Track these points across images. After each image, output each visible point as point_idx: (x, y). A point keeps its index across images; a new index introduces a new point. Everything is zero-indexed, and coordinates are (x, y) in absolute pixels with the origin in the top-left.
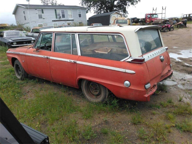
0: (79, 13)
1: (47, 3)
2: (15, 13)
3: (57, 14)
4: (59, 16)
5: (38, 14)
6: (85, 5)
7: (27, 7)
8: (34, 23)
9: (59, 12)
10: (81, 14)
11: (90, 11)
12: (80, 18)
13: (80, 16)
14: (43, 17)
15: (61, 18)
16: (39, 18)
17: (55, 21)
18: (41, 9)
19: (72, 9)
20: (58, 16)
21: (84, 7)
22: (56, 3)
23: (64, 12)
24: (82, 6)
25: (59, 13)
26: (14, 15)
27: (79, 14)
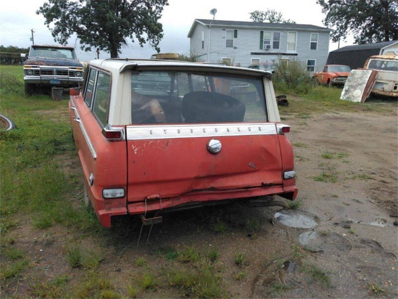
0: (312, 40)
1: (261, 19)
2: (191, 35)
3: (262, 41)
4: (266, 45)
5: (226, 39)
6: (332, 25)
7: (208, 25)
8: (216, 54)
9: (269, 36)
10: (316, 43)
11: (345, 38)
12: (314, 50)
13: (313, 46)
14: (234, 45)
15: (270, 48)
16: (227, 47)
17: (256, 54)
18: (233, 30)
19: (299, 31)
20: (264, 45)
21: (329, 28)
22: (279, 19)
23: (279, 37)
24: (326, 27)
25: (269, 38)
26: (189, 38)
27: (312, 43)
